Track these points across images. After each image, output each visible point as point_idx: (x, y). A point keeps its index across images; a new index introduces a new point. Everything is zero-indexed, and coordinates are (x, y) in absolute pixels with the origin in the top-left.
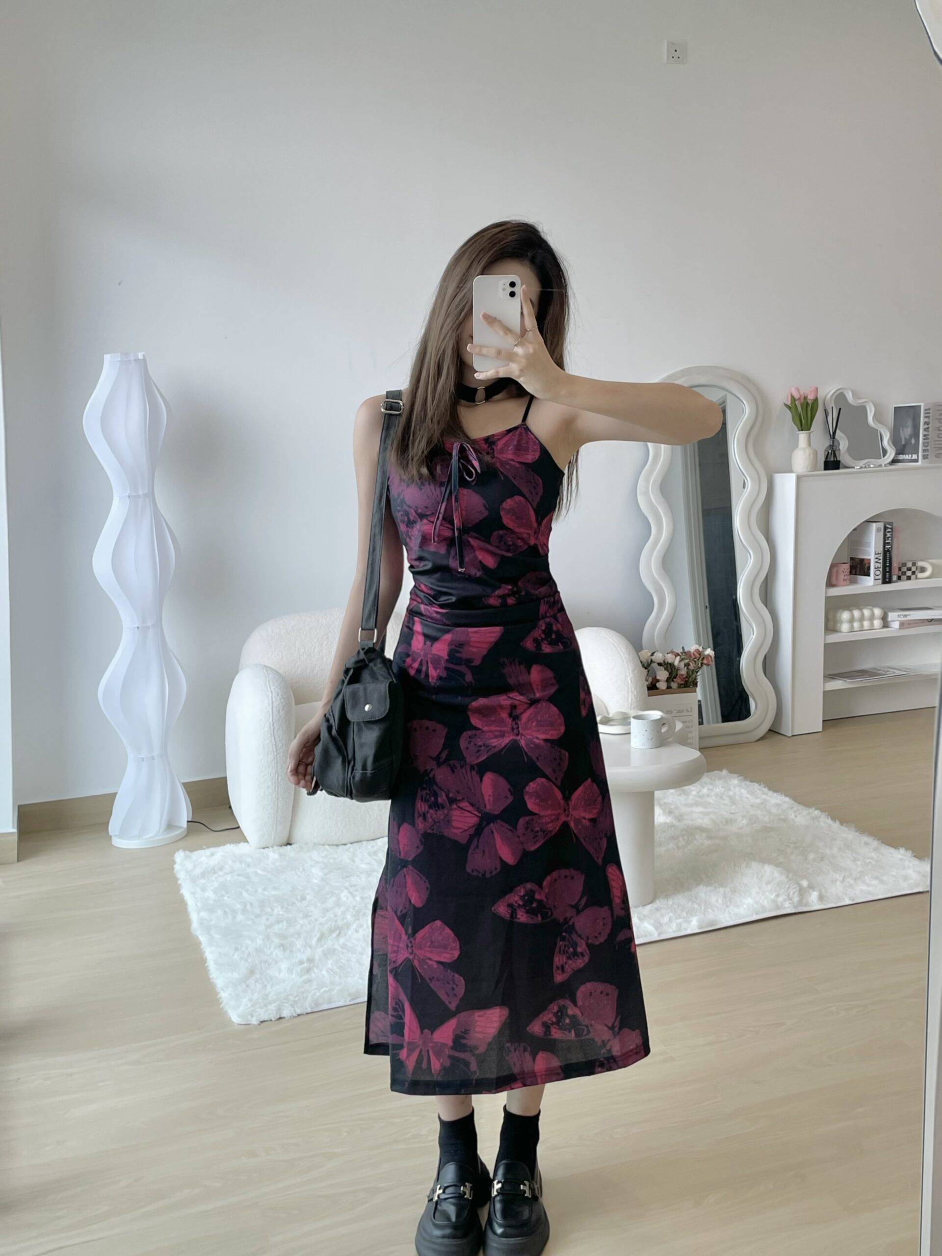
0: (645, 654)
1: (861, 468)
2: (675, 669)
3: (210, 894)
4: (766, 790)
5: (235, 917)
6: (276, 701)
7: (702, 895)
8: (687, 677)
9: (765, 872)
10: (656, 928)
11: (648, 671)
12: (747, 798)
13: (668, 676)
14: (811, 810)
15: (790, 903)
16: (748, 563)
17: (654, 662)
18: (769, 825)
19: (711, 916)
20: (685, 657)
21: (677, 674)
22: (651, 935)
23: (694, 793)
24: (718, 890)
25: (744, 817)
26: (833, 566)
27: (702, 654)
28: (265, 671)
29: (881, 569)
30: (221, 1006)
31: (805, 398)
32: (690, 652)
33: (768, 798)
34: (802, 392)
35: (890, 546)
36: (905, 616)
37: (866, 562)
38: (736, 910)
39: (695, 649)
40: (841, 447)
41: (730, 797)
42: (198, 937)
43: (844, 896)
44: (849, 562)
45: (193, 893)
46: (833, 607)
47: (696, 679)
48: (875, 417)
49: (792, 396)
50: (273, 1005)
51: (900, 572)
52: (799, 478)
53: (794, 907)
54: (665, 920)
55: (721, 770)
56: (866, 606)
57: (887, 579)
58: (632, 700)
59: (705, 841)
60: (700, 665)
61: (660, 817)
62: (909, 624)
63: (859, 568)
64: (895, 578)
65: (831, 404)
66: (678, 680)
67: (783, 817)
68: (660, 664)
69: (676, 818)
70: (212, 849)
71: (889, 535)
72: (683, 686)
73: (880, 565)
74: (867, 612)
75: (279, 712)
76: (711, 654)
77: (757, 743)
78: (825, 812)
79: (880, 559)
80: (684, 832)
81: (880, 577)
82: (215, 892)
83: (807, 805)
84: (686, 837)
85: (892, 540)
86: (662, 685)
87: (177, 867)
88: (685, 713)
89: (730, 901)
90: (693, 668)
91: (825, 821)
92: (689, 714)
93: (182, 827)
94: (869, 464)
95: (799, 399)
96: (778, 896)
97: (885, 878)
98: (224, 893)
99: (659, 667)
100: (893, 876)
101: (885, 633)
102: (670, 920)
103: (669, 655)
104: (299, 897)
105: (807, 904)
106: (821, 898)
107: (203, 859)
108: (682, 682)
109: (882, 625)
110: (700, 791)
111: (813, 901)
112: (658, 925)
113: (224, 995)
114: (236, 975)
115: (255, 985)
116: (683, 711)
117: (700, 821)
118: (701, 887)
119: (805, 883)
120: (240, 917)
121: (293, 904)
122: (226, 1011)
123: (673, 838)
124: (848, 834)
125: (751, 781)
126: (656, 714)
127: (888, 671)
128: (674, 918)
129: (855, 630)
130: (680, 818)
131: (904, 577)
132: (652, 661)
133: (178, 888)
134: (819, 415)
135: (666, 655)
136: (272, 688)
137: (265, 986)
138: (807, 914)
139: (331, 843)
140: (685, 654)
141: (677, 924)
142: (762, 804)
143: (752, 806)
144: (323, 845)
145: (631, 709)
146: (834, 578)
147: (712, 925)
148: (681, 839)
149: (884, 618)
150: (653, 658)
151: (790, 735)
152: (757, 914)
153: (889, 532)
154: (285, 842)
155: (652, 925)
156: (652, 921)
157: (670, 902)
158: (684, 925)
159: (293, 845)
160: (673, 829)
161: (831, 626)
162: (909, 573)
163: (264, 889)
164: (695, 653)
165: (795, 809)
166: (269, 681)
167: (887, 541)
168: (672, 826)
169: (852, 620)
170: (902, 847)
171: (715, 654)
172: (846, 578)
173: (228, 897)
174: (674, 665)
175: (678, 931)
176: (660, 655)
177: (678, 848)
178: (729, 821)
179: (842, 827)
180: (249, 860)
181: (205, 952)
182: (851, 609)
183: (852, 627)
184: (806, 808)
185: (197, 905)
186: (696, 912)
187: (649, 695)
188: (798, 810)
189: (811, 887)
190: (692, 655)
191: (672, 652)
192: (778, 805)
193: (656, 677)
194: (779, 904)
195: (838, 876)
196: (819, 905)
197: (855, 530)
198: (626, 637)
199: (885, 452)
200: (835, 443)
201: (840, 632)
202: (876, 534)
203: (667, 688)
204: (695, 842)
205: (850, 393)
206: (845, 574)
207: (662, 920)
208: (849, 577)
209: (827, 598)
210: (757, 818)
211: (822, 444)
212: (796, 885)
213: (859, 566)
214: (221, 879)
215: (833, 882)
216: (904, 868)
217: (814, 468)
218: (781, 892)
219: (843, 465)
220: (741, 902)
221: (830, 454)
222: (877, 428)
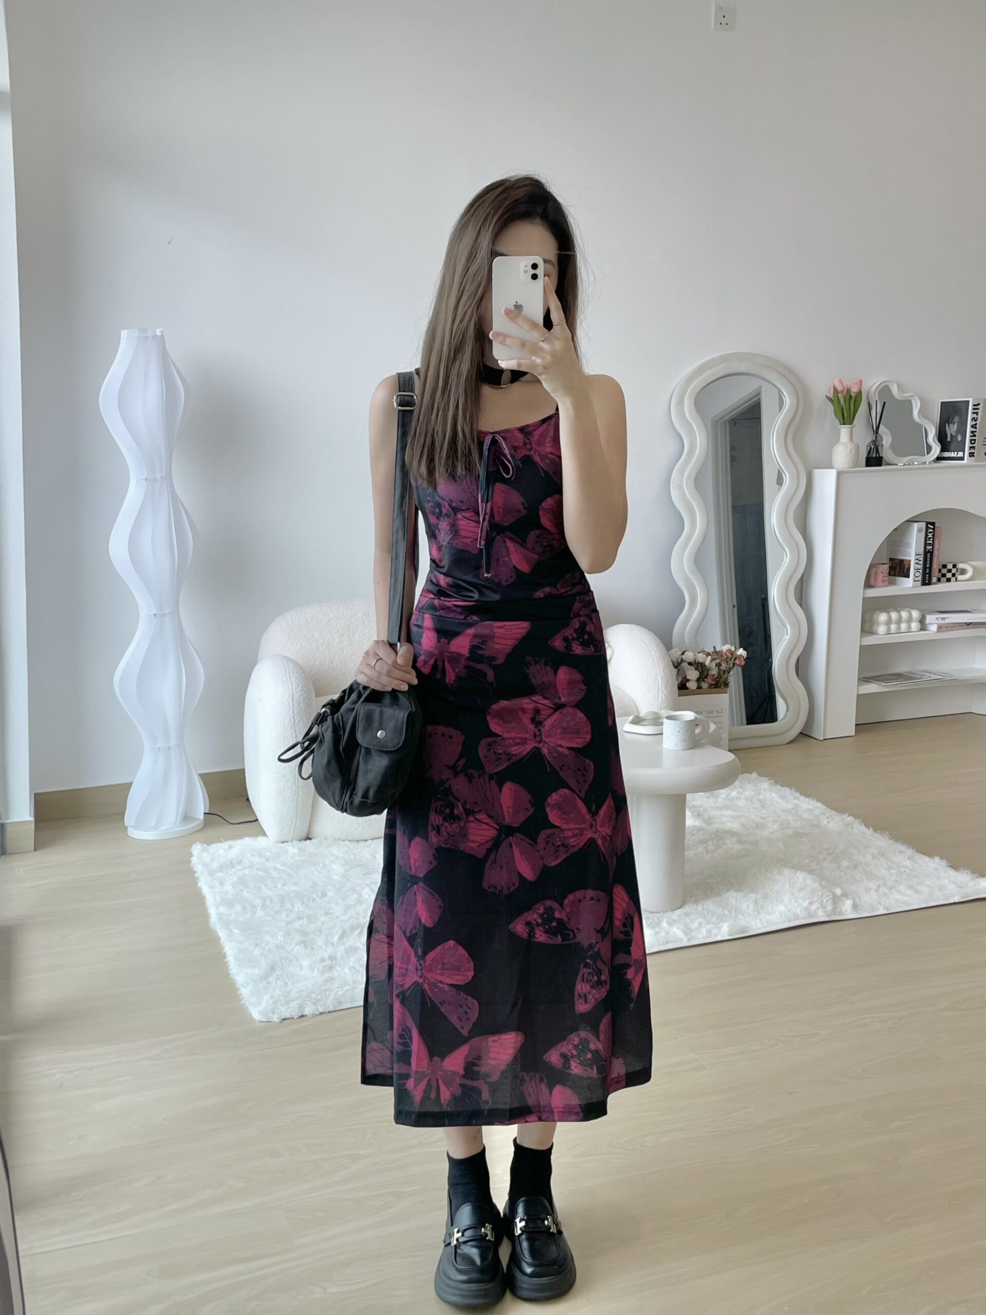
0: (676, 653)
1: (905, 465)
2: (705, 669)
3: (228, 887)
4: (797, 795)
5: (254, 913)
6: (297, 693)
7: (733, 902)
8: (717, 678)
9: (798, 878)
10: (686, 934)
11: (678, 671)
12: (777, 802)
13: (698, 676)
14: (844, 816)
15: (823, 911)
16: (784, 563)
17: (685, 661)
18: (800, 831)
19: (742, 922)
20: (717, 657)
21: (708, 675)
22: (680, 940)
23: (723, 796)
24: (749, 896)
25: (775, 822)
26: (871, 567)
27: (734, 654)
28: (285, 662)
29: (921, 571)
30: (242, 1002)
31: (848, 391)
32: (722, 652)
33: (799, 803)
34: (845, 384)
35: (931, 547)
36: (943, 619)
37: (906, 563)
38: (768, 917)
39: (727, 649)
40: (884, 443)
41: (760, 801)
42: (216, 932)
43: (879, 905)
44: (888, 562)
45: (212, 887)
46: (871, 608)
47: (727, 679)
48: (920, 411)
49: (834, 387)
50: (295, 1003)
51: (940, 574)
52: (839, 474)
53: (828, 916)
54: (695, 925)
55: (751, 773)
56: (903, 608)
57: (926, 581)
58: (662, 699)
59: (735, 846)
60: (731, 666)
61: (690, 821)
62: (946, 627)
63: (898, 569)
64: (934, 580)
65: (875, 398)
66: (709, 680)
67: (815, 822)
68: (690, 664)
69: (705, 821)
70: (230, 842)
71: (930, 535)
72: (713, 686)
73: (920, 567)
74: (904, 614)
75: (299, 704)
76: (742, 655)
77: (787, 745)
78: (858, 818)
79: (920, 561)
80: (714, 836)
81: (920, 578)
82: (234, 886)
83: (840, 810)
84: (715, 841)
85: (933, 541)
86: (692, 685)
87: (194, 860)
88: (715, 714)
89: (761, 907)
90: (725, 668)
91: (859, 828)
92: (719, 715)
93: (199, 819)
94: (913, 460)
95: (843, 390)
96: (811, 904)
97: (919, 888)
98: (242, 887)
99: (689, 667)
100: (929, 886)
101: (923, 636)
102: (700, 925)
103: (700, 654)
104: (319, 893)
105: (840, 913)
106: (855, 907)
107: (221, 852)
108: (714, 683)
109: (920, 627)
110: (729, 794)
111: (847, 910)
112: (687, 931)
113: (245, 992)
114: (256, 971)
115: (276, 983)
116: (713, 712)
117: (730, 825)
118: (732, 892)
119: (838, 892)
120: (259, 913)
121: (314, 900)
122: (247, 1008)
123: (703, 842)
124: (882, 842)
125: (782, 786)
126: (689, 715)
127: (924, 675)
128: (704, 924)
129: (892, 632)
130: (709, 821)
131: (944, 579)
132: (682, 659)
133: (195, 881)
134: (863, 409)
135: (697, 654)
136: (293, 679)
137: (286, 984)
138: (840, 923)
139: (351, 839)
140: (717, 654)
141: (707, 930)
142: (794, 809)
143: (783, 811)
144: (343, 841)
145: (661, 710)
146: (872, 579)
147: (743, 932)
149: (922, 621)
150: (684, 657)
151: (822, 739)
152: (789, 921)
153: (930, 532)
154: (305, 836)
155: (683, 931)
156: (682, 926)
157: (700, 908)
159: (312, 840)
160: (702, 832)
161: (867, 628)
162: (949, 575)
163: (284, 885)
164: (727, 653)
165: (828, 815)
166: (289, 673)
167: (928, 542)
168: (701, 829)
169: (889, 622)
170: (937, 855)
171: (747, 654)
172: (885, 579)
173: (247, 892)
174: (705, 665)
175: (708, 937)
176: (691, 654)
177: (707, 852)
178: (760, 826)
179: (877, 835)
180: (268, 854)
181: (224, 947)
182: (889, 610)
183: (889, 629)
184: (838, 814)
185: (215, 898)
186: (727, 918)
187: (679, 696)
188: (831, 816)
189: (845, 895)
190: (724, 655)
191: (703, 651)
192: (810, 810)
193: (686, 676)
194: (812, 911)
195: (872, 885)
196: (854, 914)
197: (896, 529)
198: (656, 634)
199: (929, 449)
200: (878, 438)
201: (877, 634)
202: (917, 534)
203: (698, 688)
204: (724, 846)
205: (895, 386)
206: (884, 575)
207: (691, 925)
208: (887, 578)
209: (864, 599)
210: (789, 823)
211: (865, 439)
212: (830, 893)
213: (898, 567)
214: (239, 873)
215: (867, 890)
216: (939, 878)
217: (856, 464)
218: (815, 899)
219: (886, 461)
220: (772, 909)
221: (872, 449)
222: (922, 424)
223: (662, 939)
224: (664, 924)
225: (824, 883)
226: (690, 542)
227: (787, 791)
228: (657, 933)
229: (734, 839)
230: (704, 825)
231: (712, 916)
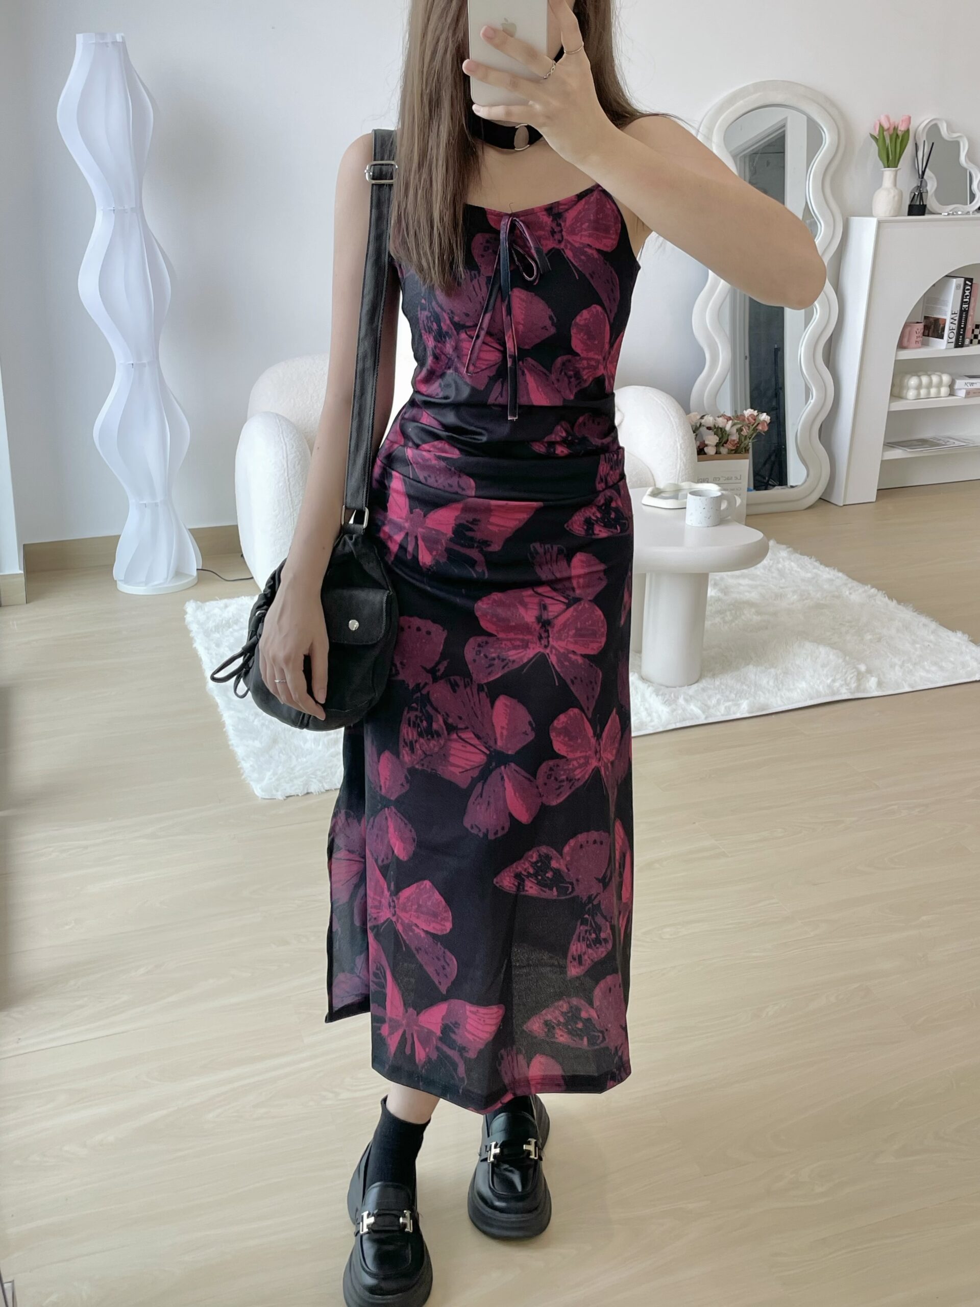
0: (695, 416)
1: (949, 214)
2: (726, 434)
3: (225, 650)
4: (817, 564)
6: (291, 454)
7: (753, 677)
8: (738, 443)
9: (820, 653)
10: (704, 712)
11: (696, 435)
12: (796, 571)
13: (717, 441)
14: (867, 588)
15: (847, 689)
16: (812, 320)
17: (703, 426)
18: (821, 602)
19: (762, 699)
20: (738, 422)
21: (728, 440)
22: (698, 718)
24: (769, 670)
25: (794, 592)
26: (906, 325)
27: (757, 419)
28: (278, 420)
29: (955, 332)
31: (895, 129)
32: (743, 417)
33: (819, 572)
34: (892, 121)
35: (967, 306)
36: (972, 384)
37: (941, 322)
38: (789, 694)
39: (750, 413)
40: (929, 188)
41: (778, 570)
42: (214, 698)
43: (906, 682)
44: (922, 321)
45: (208, 649)
46: (903, 370)
47: (748, 445)
48: (969, 156)
49: (880, 124)
50: (300, 780)
51: (973, 335)
52: (879, 223)
53: (852, 693)
54: (713, 702)
56: (935, 371)
57: (959, 342)
58: (681, 467)
59: (754, 617)
60: (753, 431)
61: (712, 593)
62: (974, 393)
63: (933, 328)
64: (967, 341)
65: (922, 138)
66: (729, 446)
67: (836, 593)
68: (709, 428)
69: (725, 593)
70: (227, 603)
71: (968, 293)
72: (733, 452)
73: (955, 326)
74: (934, 379)
75: (294, 466)
76: (766, 420)
77: (806, 512)
78: (882, 590)
79: (955, 320)
80: (732, 606)
81: (953, 340)
82: (230, 647)
83: (864, 583)
84: (733, 612)
85: (970, 299)
86: (710, 450)
87: (189, 618)
88: (733, 481)
89: (782, 683)
90: (746, 434)
91: (882, 600)
92: (737, 481)
93: (192, 575)
94: (955, 210)
95: (888, 129)
96: (834, 681)
97: (943, 664)
99: (708, 431)
100: (952, 663)
101: (952, 402)
102: (718, 702)
103: (721, 419)
105: (864, 691)
106: (880, 684)
107: (217, 611)
108: (734, 448)
109: (949, 393)
111: (872, 688)
112: (705, 708)
113: (246, 766)
114: (257, 744)
115: (279, 756)
116: (731, 479)
117: (747, 597)
118: (751, 667)
119: (863, 668)
122: (249, 784)
123: (719, 612)
124: (906, 614)
125: (801, 554)
126: (713, 489)
127: (948, 441)
128: (722, 701)
129: (922, 397)
130: (728, 594)
131: (976, 341)
132: (701, 425)
133: (191, 641)
134: (909, 148)
135: (717, 419)
136: (287, 439)
137: (290, 758)
138: (867, 700)
140: (738, 418)
141: (726, 708)
142: (813, 578)
143: (803, 580)
145: (682, 480)
146: (905, 340)
148: (728, 613)
149: (951, 386)
150: (703, 421)
151: (842, 505)
152: (811, 699)
153: (968, 290)
155: (700, 708)
156: (699, 704)
157: (717, 683)
158: (733, 709)
160: (722, 603)
161: (897, 393)
164: (750, 418)
165: (850, 585)
166: (282, 432)
167: (965, 300)
168: (719, 600)
169: (919, 387)
170: (959, 630)
171: (771, 419)
174: (725, 430)
175: (727, 715)
176: (711, 418)
177: (725, 622)
178: (778, 596)
179: (901, 607)
181: (222, 715)
182: (919, 374)
183: (919, 394)
184: (861, 585)
185: (211, 662)
186: (745, 694)
187: (698, 461)
188: (854, 587)
189: (869, 671)
190: (745, 420)
191: (723, 416)
192: (831, 581)
193: (704, 441)
194: (835, 689)
195: (897, 660)
196: (878, 691)
197: (934, 285)
198: (673, 397)
199: (974, 197)
200: (923, 184)
201: (906, 399)
202: (955, 291)
203: (716, 453)
204: (743, 617)
205: (945, 125)
206: (918, 335)
207: (709, 703)
208: (921, 339)
209: (896, 361)
210: (809, 594)
211: (909, 184)
212: (853, 670)
213: (932, 326)
214: (236, 634)
215: (891, 666)
216: (961, 653)
217: (898, 213)
218: (838, 677)
219: (929, 210)
220: (794, 685)
221: (916, 196)
222: (967, 168)
223: (678, 717)
224: (681, 701)
225: (847, 658)
226: (713, 295)
227: (806, 559)
228: (673, 710)
229: (753, 610)
230: (720, 595)
231: (731, 692)
